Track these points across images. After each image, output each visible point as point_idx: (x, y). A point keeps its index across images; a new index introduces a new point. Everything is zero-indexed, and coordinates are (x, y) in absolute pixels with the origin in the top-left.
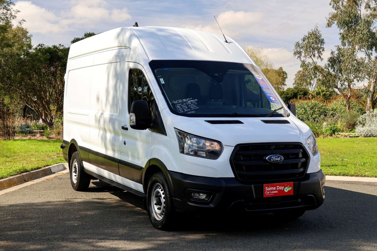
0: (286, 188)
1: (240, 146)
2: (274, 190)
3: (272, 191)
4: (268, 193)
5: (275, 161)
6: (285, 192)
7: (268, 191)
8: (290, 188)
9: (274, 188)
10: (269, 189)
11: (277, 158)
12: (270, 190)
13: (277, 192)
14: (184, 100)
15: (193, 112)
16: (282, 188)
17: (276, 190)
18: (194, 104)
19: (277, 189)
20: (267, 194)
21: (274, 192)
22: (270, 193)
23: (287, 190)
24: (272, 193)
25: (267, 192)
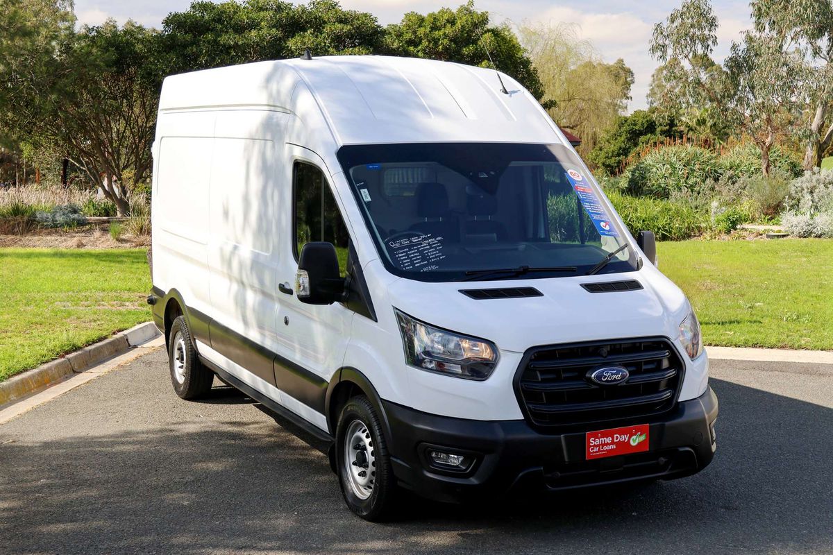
0: (634, 437)
1: (536, 351)
2: (607, 444)
3: (603, 445)
4: (596, 449)
5: (612, 381)
6: (630, 445)
7: (595, 446)
8: (643, 438)
9: (609, 440)
10: (598, 441)
11: (614, 374)
12: (600, 444)
13: (614, 447)
14: (414, 240)
15: (434, 268)
16: (624, 438)
17: (613, 443)
18: (435, 247)
19: (615, 441)
20: (594, 452)
21: (609, 448)
22: (599, 450)
23: (635, 440)
24: (604, 451)
25: (592, 449)
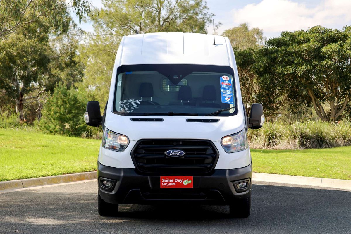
0: (185, 181)
2: (171, 183)
3: (169, 183)
4: (165, 184)
5: (174, 156)
6: (184, 185)
7: (165, 182)
8: (190, 182)
9: (172, 181)
10: (167, 181)
12: (167, 182)
13: (175, 184)
14: (129, 101)
15: (132, 111)
16: (180, 181)
17: (174, 182)
18: (137, 104)
19: (175, 181)
20: (164, 185)
21: (172, 184)
22: (167, 185)
23: (186, 183)
24: (169, 185)
25: (163, 184)
